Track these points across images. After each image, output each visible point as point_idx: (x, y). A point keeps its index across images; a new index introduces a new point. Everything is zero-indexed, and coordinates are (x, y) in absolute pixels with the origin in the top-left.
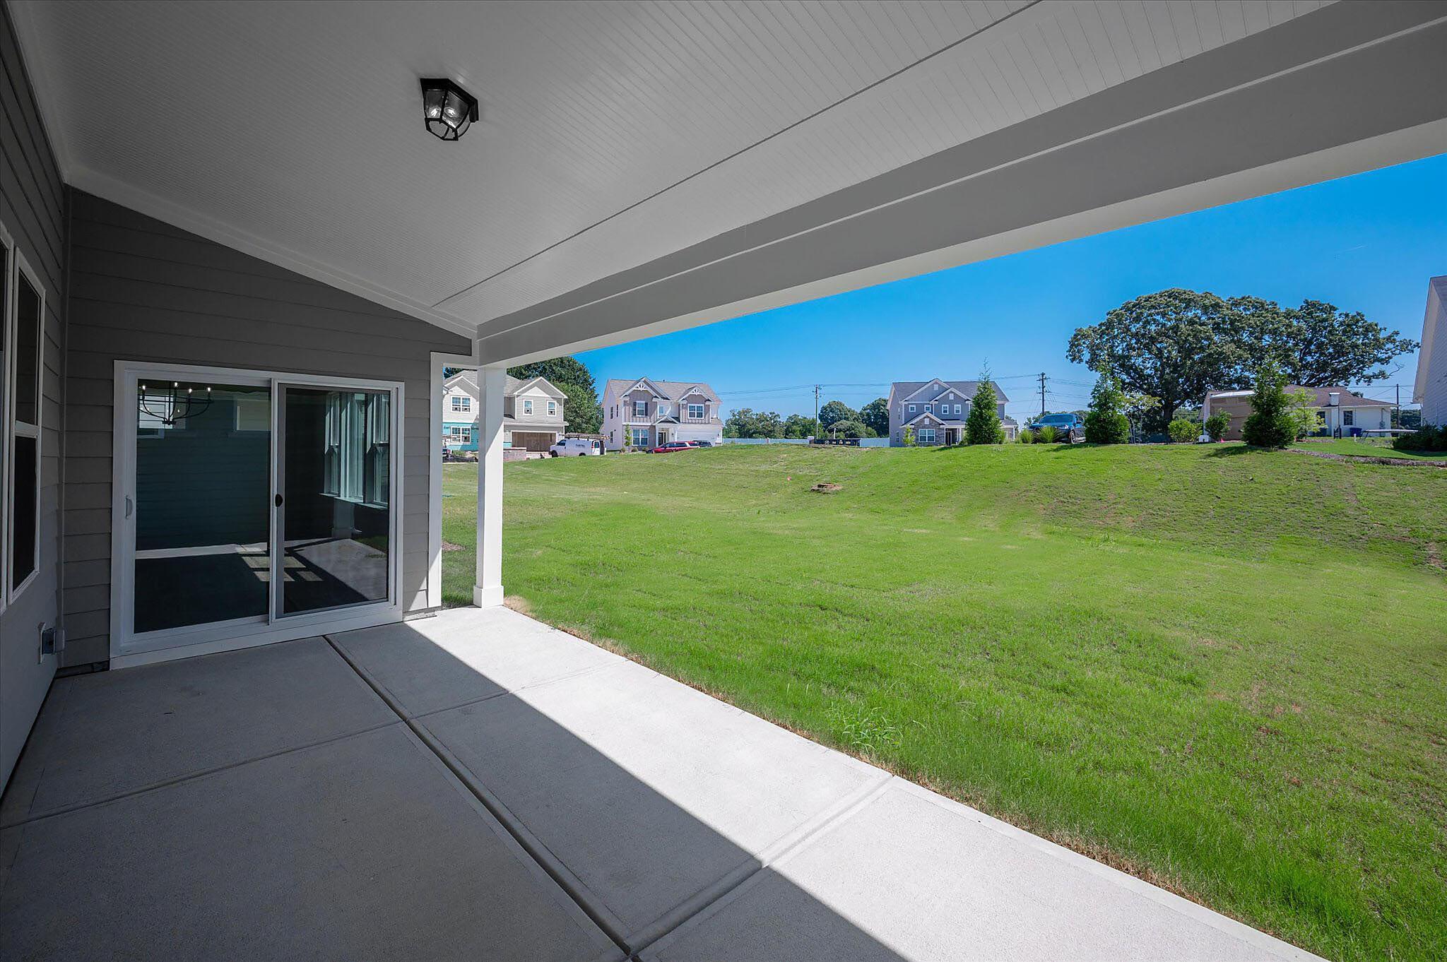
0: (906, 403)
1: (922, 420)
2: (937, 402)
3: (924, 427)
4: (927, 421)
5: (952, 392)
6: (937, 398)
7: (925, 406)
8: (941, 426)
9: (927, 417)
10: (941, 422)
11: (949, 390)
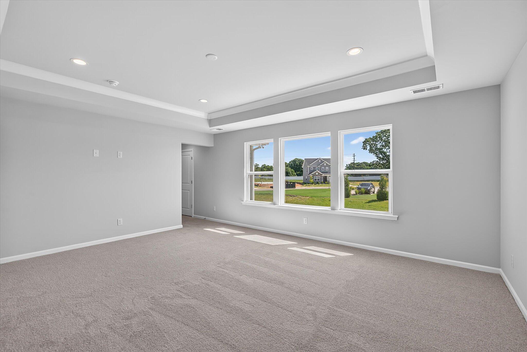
0: (310, 166)
1: (315, 173)
2: (320, 166)
3: (316, 175)
4: (317, 174)
5: (325, 163)
6: (320, 165)
7: (316, 168)
8: (322, 175)
9: (317, 172)
10: (322, 174)
11: (324, 162)
